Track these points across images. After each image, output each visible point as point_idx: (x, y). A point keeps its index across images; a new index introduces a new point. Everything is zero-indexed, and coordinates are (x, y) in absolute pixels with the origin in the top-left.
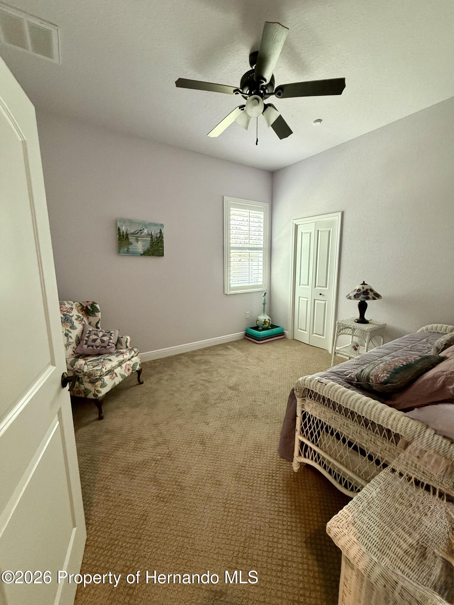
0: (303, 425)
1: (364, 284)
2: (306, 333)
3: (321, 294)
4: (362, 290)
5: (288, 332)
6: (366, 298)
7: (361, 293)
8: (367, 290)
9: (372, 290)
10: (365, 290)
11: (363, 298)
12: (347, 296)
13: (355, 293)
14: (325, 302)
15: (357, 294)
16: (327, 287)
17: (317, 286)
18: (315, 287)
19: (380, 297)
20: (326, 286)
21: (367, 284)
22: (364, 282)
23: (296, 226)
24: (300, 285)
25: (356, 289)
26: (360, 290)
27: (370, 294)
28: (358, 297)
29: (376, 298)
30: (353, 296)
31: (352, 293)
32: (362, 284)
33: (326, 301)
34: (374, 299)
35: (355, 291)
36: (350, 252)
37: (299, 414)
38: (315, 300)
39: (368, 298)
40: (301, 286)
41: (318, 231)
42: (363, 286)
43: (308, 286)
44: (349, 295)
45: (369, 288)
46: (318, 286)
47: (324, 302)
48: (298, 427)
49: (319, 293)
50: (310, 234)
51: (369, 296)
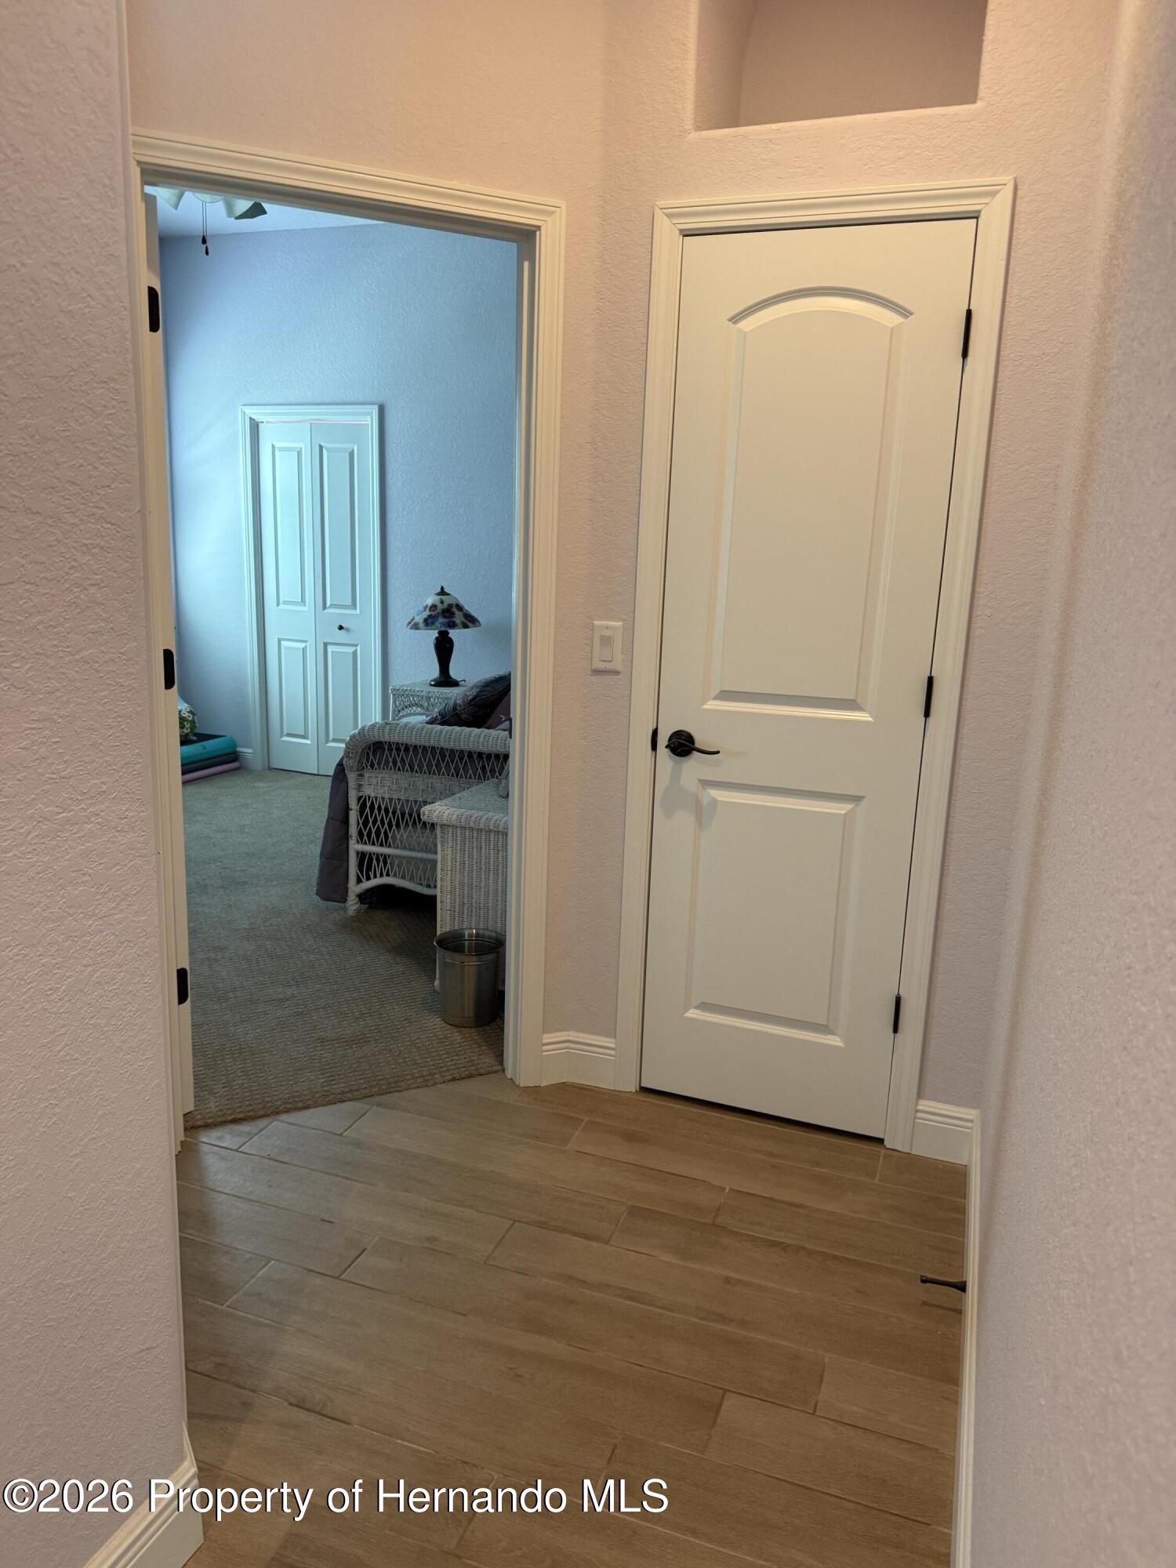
0: (361, 825)
1: (442, 592)
2: (308, 742)
3: (341, 628)
4: (440, 607)
5: (250, 751)
6: (448, 624)
7: (438, 613)
8: (450, 606)
9: (459, 607)
10: (445, 606)
11: (443, 624)
12: (410, 623)
13: (427, 613)
14: (355, 648)
15: (430, 616)
16: (355, 608)
17: (328, 604)
18: (324, 607)
19: (477, 623)
20: (354, 605)
21: (448, 594)
22: (442, 588)
23: (255, 427)
24: (278, 604)
25: (426, 607)
26: (436, 606)
27: (456, 615)
28: (433, 623)
29: (470, 624)
30: (421, 621)
31: (418, 615)
32: (438, 594)
33: (356, 645)
34: (465, 626)
35: (425, 610)
36: (405, 513)
37: (354, 805)
38: (326, 645)
39: (453, 625)
40: (281, 606)
41: (321, 447)
42: (442, 597)
43: (305, 605)
44: (413, 619)
45: (453, 602)
46: (332, 606)
47: (351, 650)
48: (353, 830)
49: (338, 625)
50: (299, 454)
51: (454, 619)
